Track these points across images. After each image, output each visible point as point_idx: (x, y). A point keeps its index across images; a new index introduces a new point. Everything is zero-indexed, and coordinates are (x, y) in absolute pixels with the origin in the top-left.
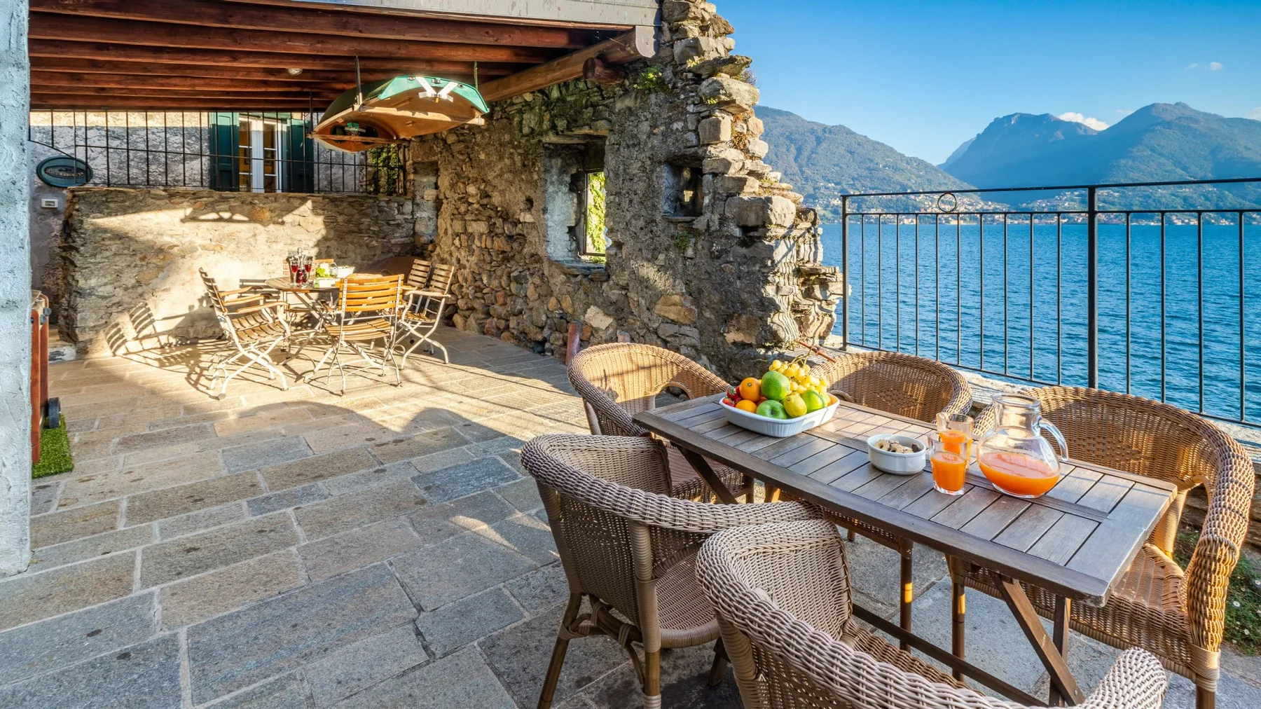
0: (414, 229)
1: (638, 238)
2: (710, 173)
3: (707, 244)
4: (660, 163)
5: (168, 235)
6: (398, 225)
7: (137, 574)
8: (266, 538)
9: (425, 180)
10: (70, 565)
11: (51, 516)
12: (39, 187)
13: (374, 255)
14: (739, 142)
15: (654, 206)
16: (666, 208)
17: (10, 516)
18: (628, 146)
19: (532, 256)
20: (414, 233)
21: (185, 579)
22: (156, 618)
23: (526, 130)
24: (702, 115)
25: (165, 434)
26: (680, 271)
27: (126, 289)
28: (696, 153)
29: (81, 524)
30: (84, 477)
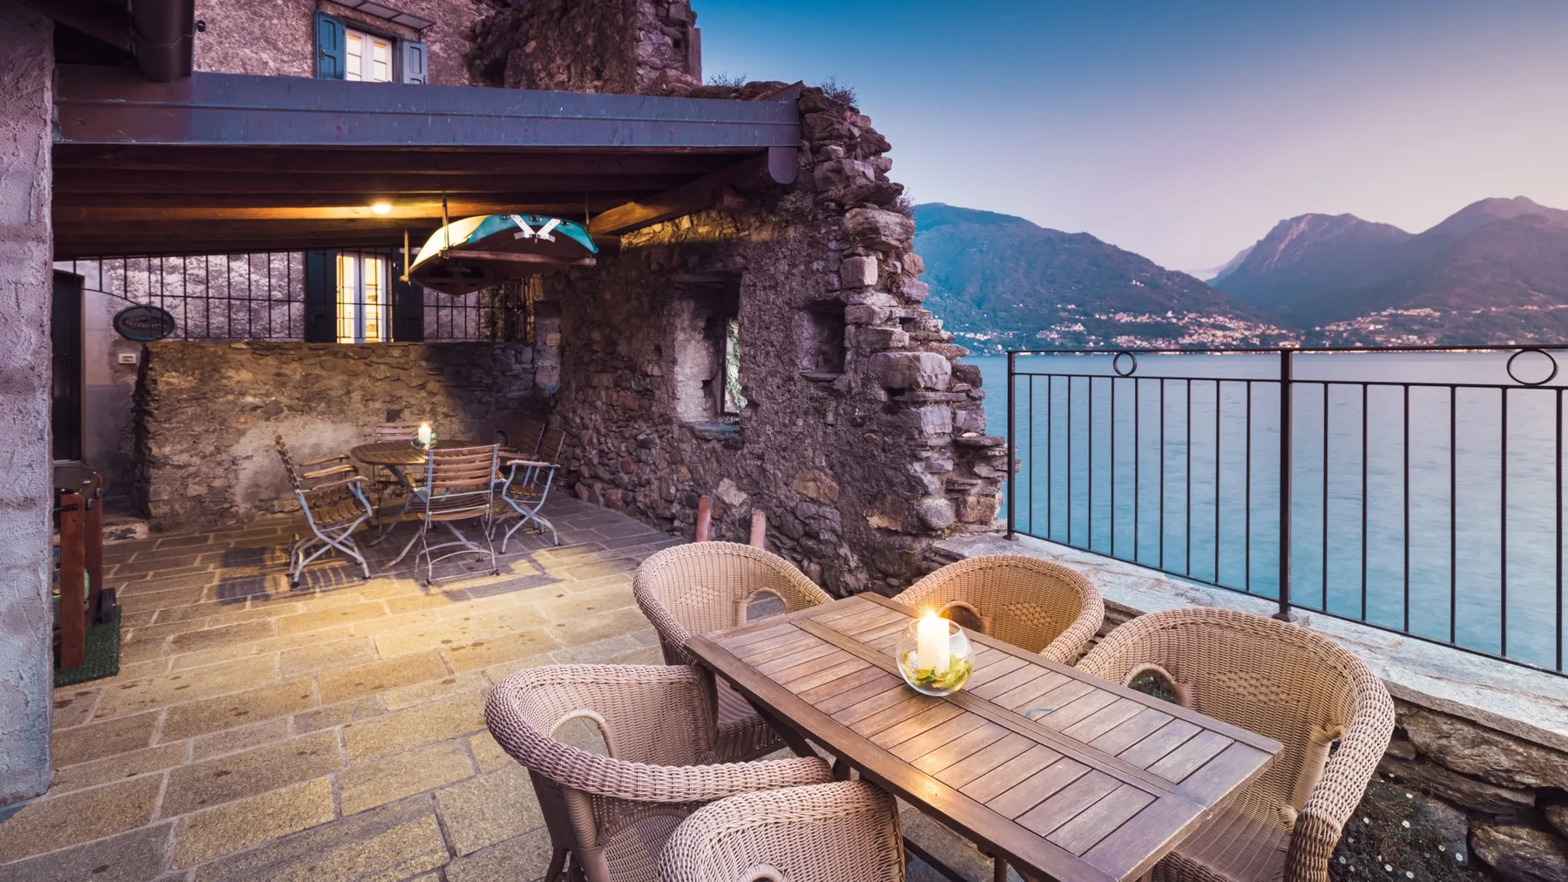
0: (534, 381)
1: (774, 398)
2: (853, 324)
3: (849, 409)
4: (799, 309)
5: (250, 395)
6: (516, 377)
7: (159, 801)
8: (305, 762)
9: (548, 322)
10: (92, 787)
11: (85, 729)
12: (116, 341)
13: (487, 412)
14: (890, 284)
15: (791, 360)
16: (805, 363)
17: (28, 733)
18: (765, 288)
19: (661, 416)
20: (535, 385)
21: (209, 809)
22: (169, 854)
23: (654, 266)
24: (846, 253)
25: (224, 631)
26: (820, 439)
27: (204, 457)
28: (837, 299)
29: (113, 738)
30: (128, 682)
